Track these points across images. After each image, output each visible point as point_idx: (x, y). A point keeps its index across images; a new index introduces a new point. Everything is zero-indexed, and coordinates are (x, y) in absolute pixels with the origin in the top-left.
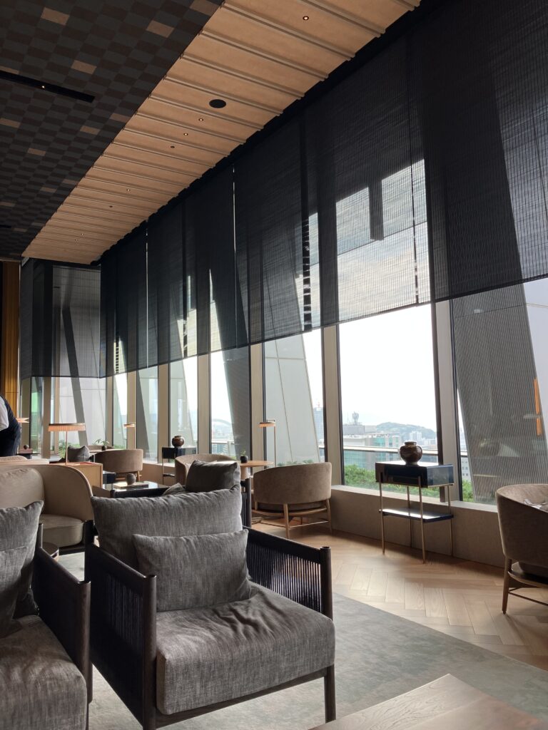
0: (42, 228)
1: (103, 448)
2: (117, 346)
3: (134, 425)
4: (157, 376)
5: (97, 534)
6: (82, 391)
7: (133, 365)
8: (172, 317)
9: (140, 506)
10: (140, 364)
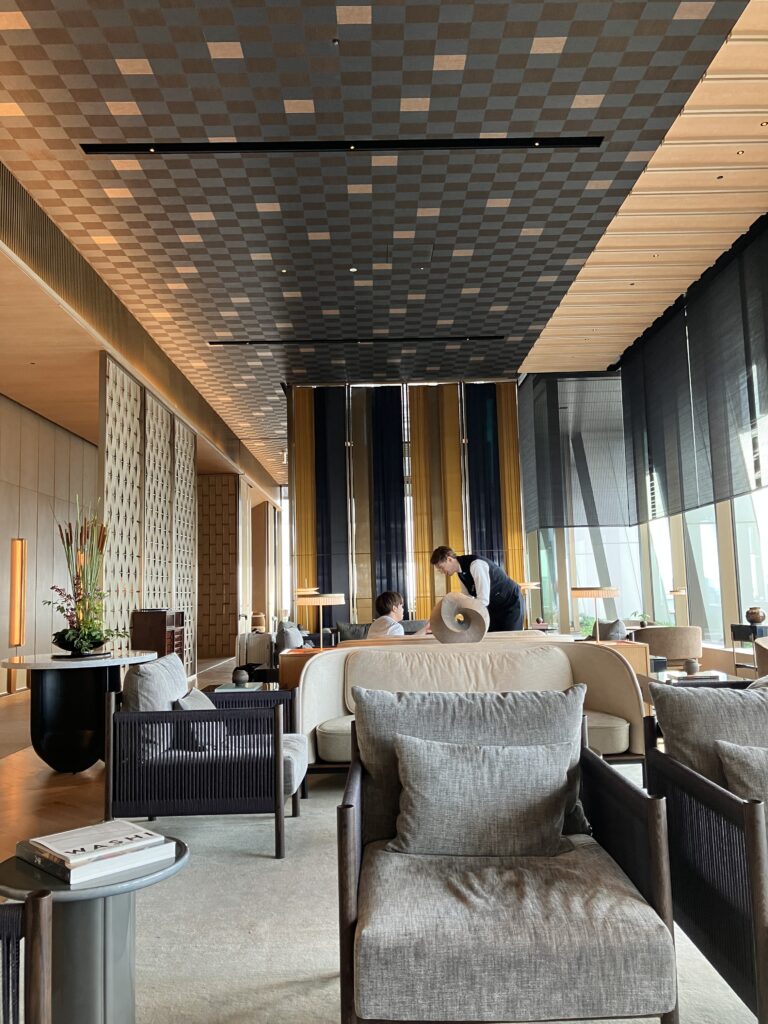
0: (541, 331)
1: (642, 624)
2: (652, 479)
3: (684, 592)
4: (714, 521)
5: (661, 736)
6: (605, 546)
7: (676, 505)
8: (732, 431)
9: (722, 700)
10: (686, 503)
